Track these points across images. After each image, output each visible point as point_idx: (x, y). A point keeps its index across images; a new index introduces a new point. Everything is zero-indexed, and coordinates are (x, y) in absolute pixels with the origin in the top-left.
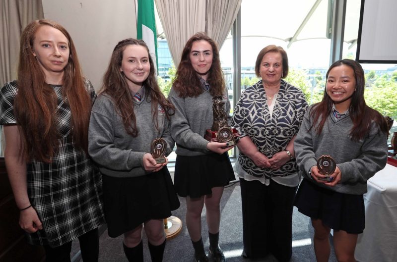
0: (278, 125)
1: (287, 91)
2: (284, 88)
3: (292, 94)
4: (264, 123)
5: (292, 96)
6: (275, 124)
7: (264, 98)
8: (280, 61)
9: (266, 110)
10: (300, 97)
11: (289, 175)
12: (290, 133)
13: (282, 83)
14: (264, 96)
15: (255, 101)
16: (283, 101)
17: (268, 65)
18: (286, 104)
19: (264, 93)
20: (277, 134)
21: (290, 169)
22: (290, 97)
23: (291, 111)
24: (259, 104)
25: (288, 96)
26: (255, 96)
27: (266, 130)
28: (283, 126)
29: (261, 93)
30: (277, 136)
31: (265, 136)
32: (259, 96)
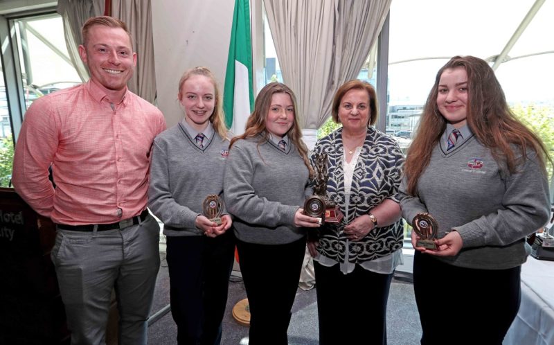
0: (361, 190)
1: (375, 143)
2: (371, 139)
3: (382, 147)
4: (336, 187)
5: (381, 150)
6: (357, 188)
7: (339, 152)
8: (366, 101)
10: (393, 152)
11: (379, 257)
12: (376, 201)
13: (369, 132)
14: (340, 150)
15: (328, 157)
16: (369, 158)
17: (349, 106)
18: (372, 162)
19: (341, 146)
20: (359, 203)
21: (380, 249)
22: (379, 152)
23: (378, 171)
24: (332, 161)
25: (376, 150)
26: (330, 149)
27: (338, 196)
28: (368, 192)
29: (337, 145)
30: (359, 205)
32: (333, 150)
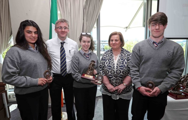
2: (123, 51)
3: (127, 54)
4: (112, 68)
5: (127, 55)
6: (118, 68)
7: (112, 56)
8: (118, 39)
9: (113, 62)
10: (130, 55)
11: (126, 93)
12: (125, 72)
13: (122, 49)
14: (112, 55)
15: (108, 58)
16: (122, 57)
17: (112, 40)
18: (124, 59)
19: (113, 54)
20: (119, 73)
21: (126, 90)
22: (126, 55)
23: (126, 62)
24: (109, 59)
25: (125, 55)
26: (108, 55)
27: (112, 71)
28: (122, 69)
29: (111, 54)
30: (119, 74)
31: (112, 74)
32: (110, 55)
